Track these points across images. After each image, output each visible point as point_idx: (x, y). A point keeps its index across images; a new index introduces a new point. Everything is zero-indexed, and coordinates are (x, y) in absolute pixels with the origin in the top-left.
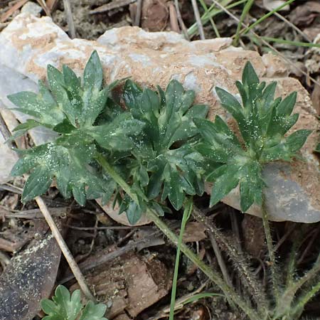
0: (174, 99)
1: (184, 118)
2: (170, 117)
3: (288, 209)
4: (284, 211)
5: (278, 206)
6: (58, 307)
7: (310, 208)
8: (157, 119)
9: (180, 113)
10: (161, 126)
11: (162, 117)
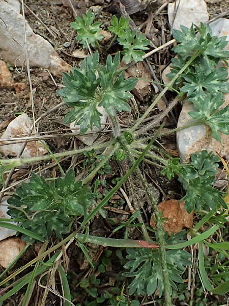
0: (224, 86)
1: (217, 91)
2: (216, 85)
3: (185, 138)
4: (184, 136)
5: (186, 133)
6: (141, 41)
7: (187, 147)
8: (214, 80)
9: (219, 89)
10: (211, 82)
11: (215, 82)
